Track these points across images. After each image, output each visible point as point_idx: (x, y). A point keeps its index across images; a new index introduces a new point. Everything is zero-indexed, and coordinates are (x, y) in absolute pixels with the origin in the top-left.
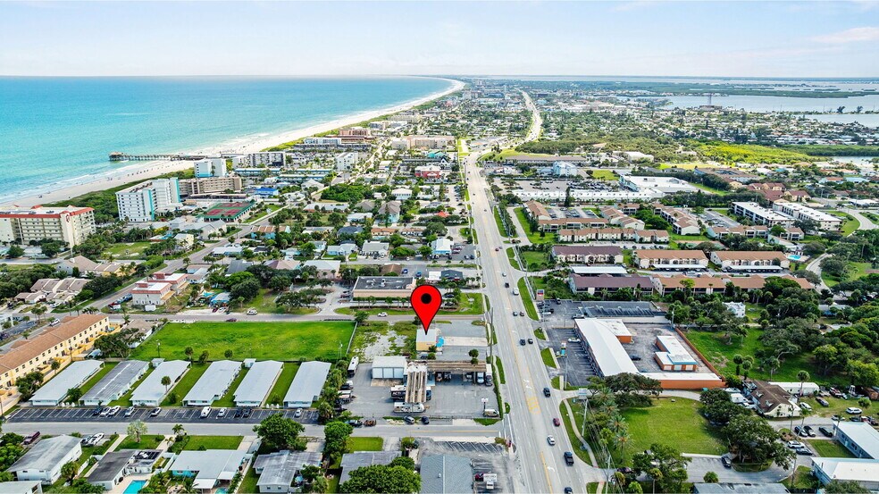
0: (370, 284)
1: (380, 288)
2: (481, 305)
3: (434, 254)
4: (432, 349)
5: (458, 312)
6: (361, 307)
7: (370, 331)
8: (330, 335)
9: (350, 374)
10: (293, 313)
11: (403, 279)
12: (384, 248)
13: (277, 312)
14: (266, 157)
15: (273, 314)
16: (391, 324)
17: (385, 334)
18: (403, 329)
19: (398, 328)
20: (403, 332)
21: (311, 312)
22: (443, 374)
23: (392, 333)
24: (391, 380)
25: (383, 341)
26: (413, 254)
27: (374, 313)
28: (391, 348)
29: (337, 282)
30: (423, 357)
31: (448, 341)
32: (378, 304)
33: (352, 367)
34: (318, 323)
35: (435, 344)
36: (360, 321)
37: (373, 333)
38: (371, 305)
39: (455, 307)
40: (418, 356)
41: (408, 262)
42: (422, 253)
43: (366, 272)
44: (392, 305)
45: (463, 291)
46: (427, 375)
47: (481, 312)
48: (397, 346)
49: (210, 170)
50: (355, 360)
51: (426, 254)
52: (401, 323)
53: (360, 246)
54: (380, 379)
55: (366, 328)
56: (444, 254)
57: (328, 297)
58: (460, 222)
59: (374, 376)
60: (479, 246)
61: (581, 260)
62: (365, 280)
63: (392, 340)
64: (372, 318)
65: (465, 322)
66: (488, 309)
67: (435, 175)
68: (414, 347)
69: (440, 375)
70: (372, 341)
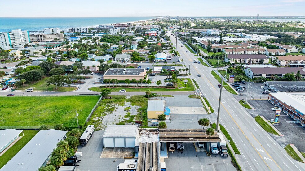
0: (115, 72)
1: (122, 74)
2: (192, 85)
3: (156, 60)
4: (161, 118)
5: (177, 90)
6: (108, 86)
7: (111, 102)
8: (79, 106)
9: (82, 143)
10: (58, 90)
11: (138, 70)
12: (128, 57)
13: (48, 90)
14: (80, 30)
15: (44, 91)
16: (128, 97)
17: (122, 105)
18: (137, 101)
19: (133, 101)
20: (137, 103)
21: (72, 89)
22: (176, 144)
23: (128, 104)
24: (123, 150)
25: (120, 111)
26: (144, 60)
27: (117, 90)
28: (126, 117)
29: (95, 72)
30: (154, 125)
31: (173, 110)
32: (120, 84)
33: (85, 136)
34: (73, 97)
35: (163, 113)
36: (104, 95)
37: (113, 104)
38: (115, 85)
39: (175, 86)
40: (149, 124)
41: (142, 64)
42: (150, 60)
43: (114, 66)
44: (130, 85)
45: (178, 77)
46: (159, 145)
47: (193, 89)
48: (131, 115)
49: (51, 32)
50: (90, 129)
51: (152, 60)
52: (136, 97)
53: (114, 56)
54: (111, 149)
55: (108, 100)
56: (162, 60)
57: (87, 81)
58: (169, 48)
59: (106, 146)
60: (181, 57)
61: (243, 62)
62: (113, 71)
63: (127, 109)
64: (114, 93)
65: (184, 96)
66: (198, 87)
67: (154, 34)
68: (146, 116)
69: (172, 145)
70: (110, 111)
